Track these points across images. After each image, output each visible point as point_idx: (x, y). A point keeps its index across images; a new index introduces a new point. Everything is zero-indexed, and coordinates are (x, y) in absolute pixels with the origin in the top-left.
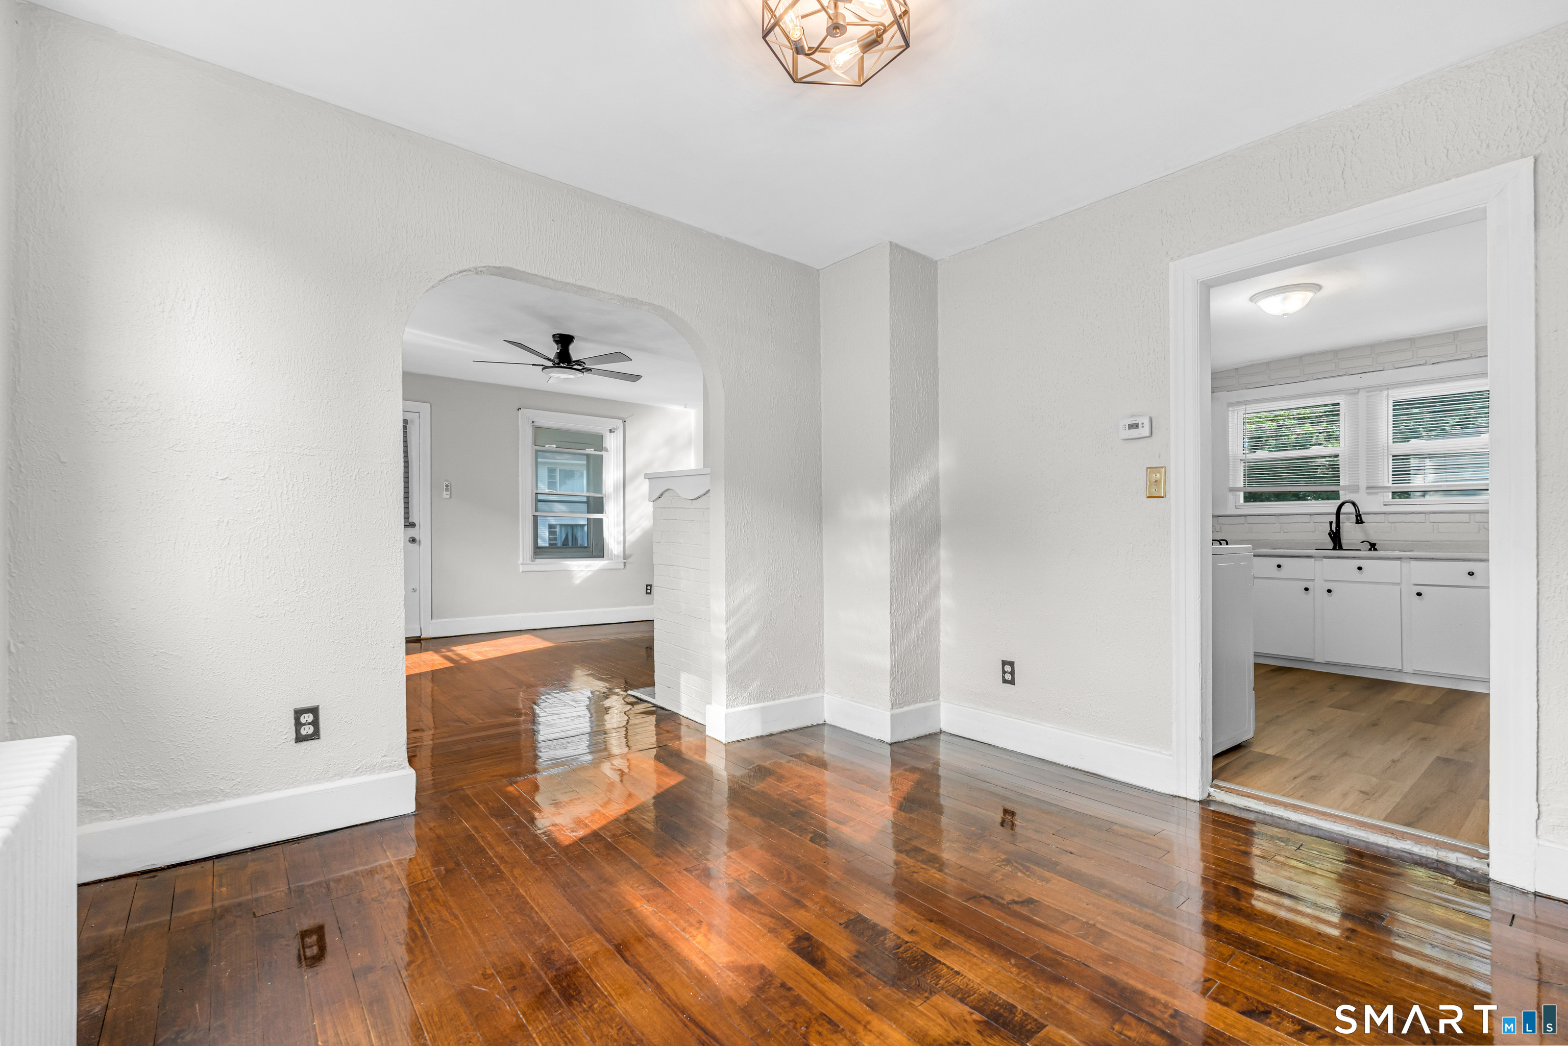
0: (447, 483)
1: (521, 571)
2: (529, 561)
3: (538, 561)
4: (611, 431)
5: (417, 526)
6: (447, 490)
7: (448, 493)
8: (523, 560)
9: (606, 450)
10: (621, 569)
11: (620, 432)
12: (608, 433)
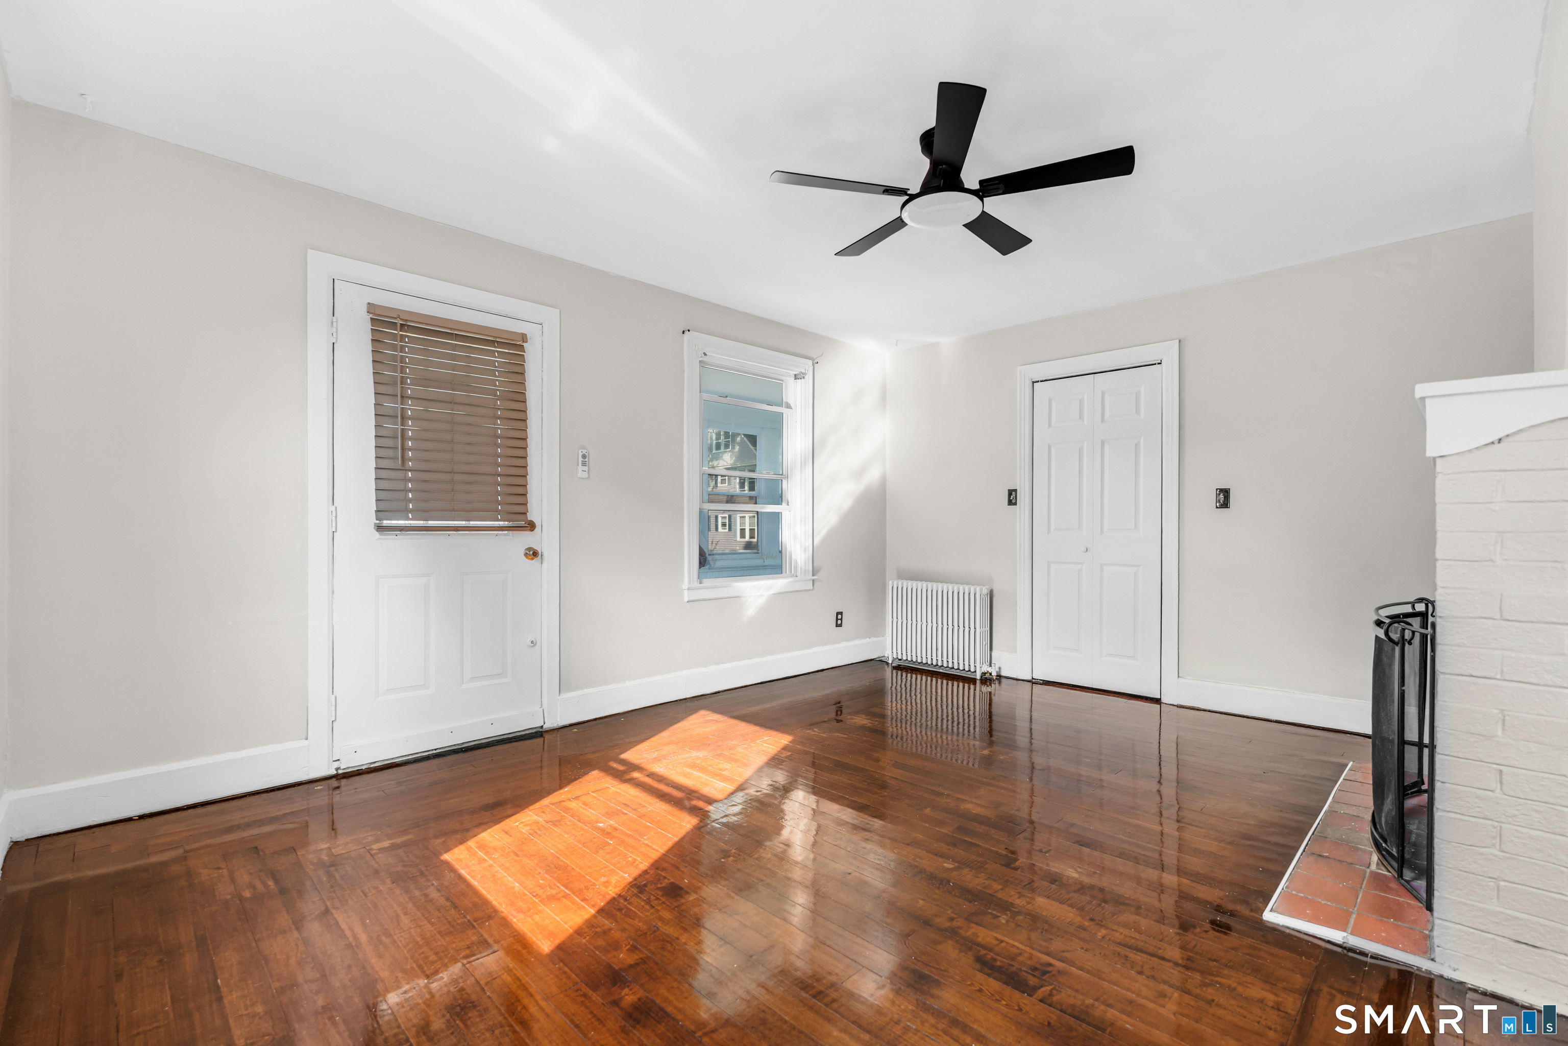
0: (584, 452)
1: (686, 600)
2: (697, 585)
3: (708, 582)
4: (796, 377)
5: (538, 529)
6: (584, 464)
7: (586, 468)
8: (690, 582)
9: (788, 406)
10: (809, 590)
11: (809, 377)
12: (791, 380)
